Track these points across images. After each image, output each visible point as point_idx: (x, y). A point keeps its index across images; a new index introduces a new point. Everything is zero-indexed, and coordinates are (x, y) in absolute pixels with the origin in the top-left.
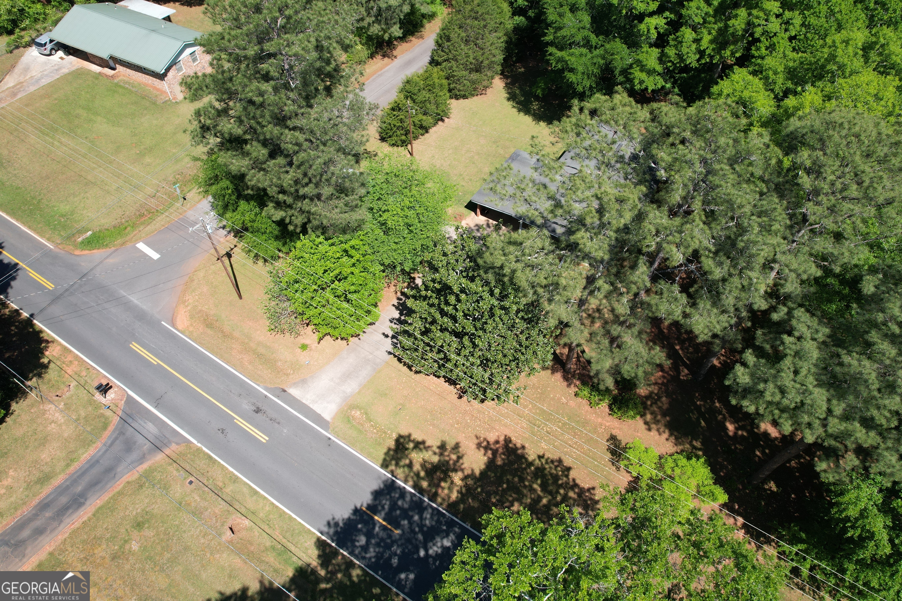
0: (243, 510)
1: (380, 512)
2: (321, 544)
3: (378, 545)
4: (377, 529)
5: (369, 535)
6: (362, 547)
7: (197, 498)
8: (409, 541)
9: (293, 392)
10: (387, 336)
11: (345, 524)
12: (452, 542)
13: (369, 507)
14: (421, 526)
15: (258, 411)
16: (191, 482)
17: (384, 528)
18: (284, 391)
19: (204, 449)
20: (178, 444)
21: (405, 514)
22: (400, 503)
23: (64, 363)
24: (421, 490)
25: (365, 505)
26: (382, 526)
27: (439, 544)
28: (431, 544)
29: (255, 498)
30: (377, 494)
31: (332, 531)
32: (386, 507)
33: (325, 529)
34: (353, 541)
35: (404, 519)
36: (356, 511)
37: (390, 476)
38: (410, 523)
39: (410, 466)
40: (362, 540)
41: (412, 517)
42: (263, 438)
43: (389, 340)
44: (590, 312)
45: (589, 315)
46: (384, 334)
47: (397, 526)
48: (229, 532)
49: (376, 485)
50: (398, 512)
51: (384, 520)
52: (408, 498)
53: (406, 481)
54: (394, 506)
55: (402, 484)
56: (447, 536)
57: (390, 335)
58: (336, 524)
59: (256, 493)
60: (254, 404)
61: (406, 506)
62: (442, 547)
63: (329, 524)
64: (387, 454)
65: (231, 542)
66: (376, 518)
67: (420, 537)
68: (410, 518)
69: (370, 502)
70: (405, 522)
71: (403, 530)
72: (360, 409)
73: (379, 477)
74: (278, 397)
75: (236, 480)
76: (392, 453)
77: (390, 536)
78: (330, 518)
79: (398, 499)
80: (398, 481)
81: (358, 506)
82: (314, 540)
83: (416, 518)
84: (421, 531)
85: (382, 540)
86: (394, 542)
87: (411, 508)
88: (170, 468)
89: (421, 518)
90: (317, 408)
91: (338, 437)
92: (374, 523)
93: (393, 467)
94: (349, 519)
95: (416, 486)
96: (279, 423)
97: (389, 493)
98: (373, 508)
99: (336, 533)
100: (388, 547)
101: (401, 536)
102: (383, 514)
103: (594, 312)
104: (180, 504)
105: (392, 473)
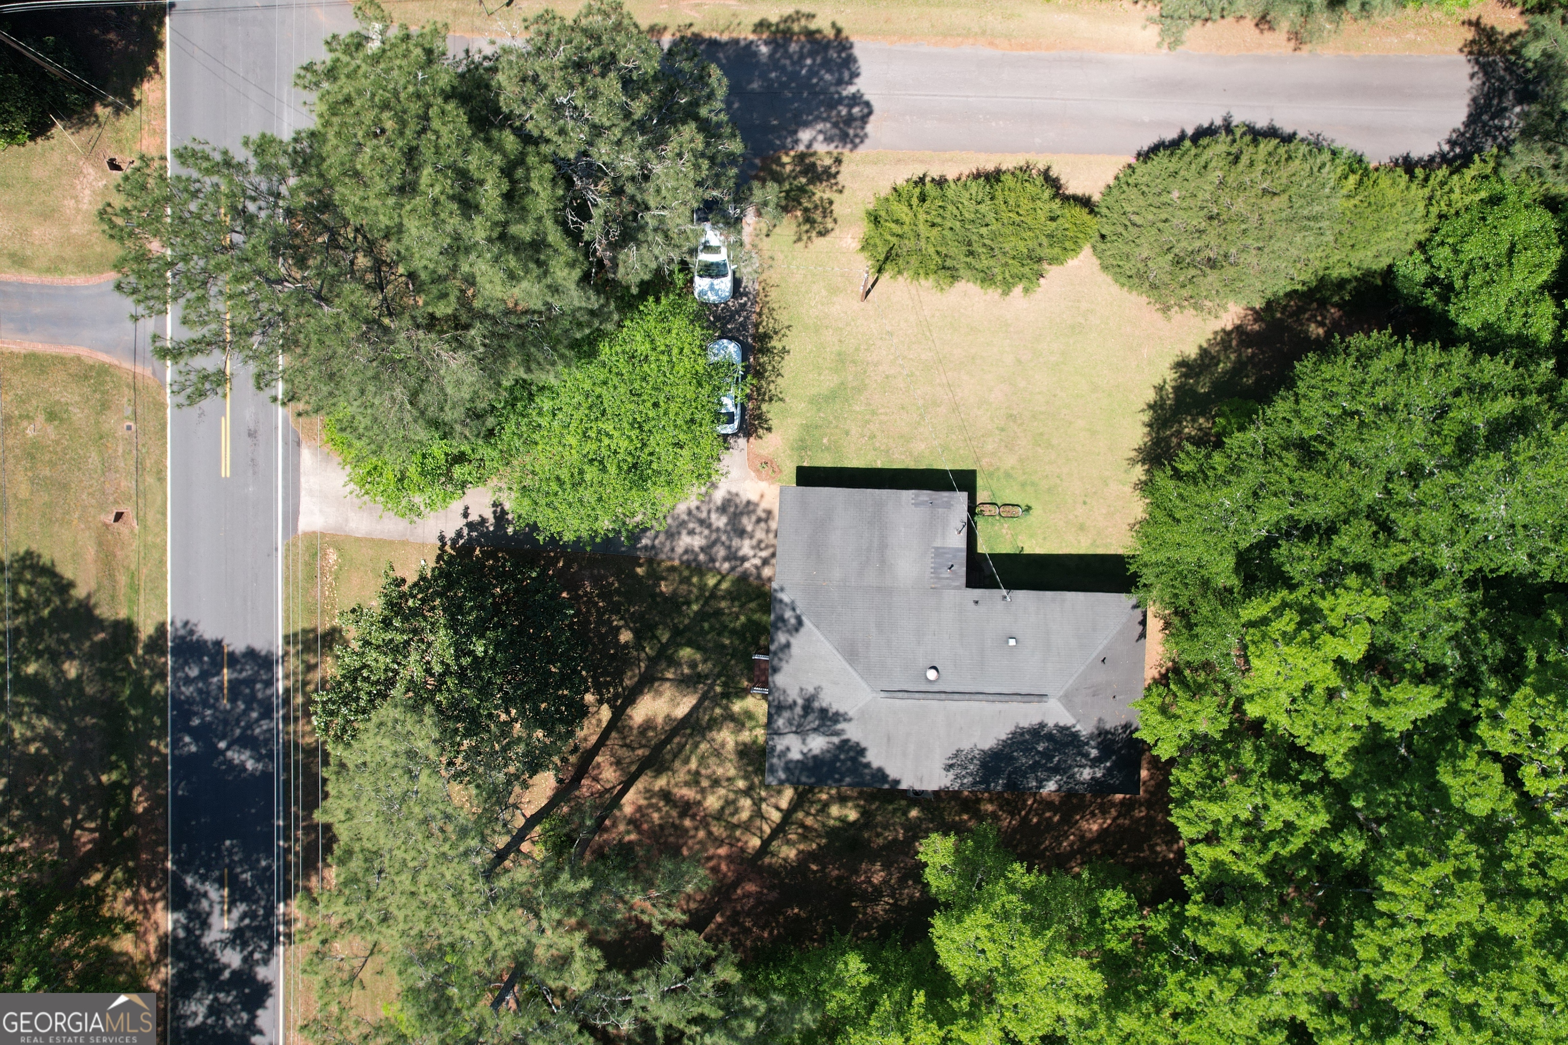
0: (141, 514)
1: (235, 670)
2: (161, 629)
3: (200, 691)
4: (215, 680)
5: (204, 676)
6: (187, 676)
7: (120, 450)
8: (226, 722)
9: (307, 456)
10: (466, 515)
11: (198, 641)
12: (255, 769)
13: (231, 655)
14: (250, 726)
15: (252, 434)
16: (129, 428)
17: (221, 688)
18: (299, 444)
19: (169, 411)
20: (154, 373)
21: (251, 700)
22: (259, 686)
23: (149, 123)
24: (286, 702)
25: (231, 649)
26: (222, 682)
27: (243, 757)
28: (236, 747)
29: (159, 516)
30: (251, 654)
31: (182, 632)
32: (244, 674)
33: (179, 624)
34: (186, 663)
35: (244, 702)
36: (218, 644)
37: (280, 653)
38: (245, 712)
39: (310, 668)
40: (194, 672)
41: (253, 710)
42: (226, 471)
43: (461, 523)
44: (703, 772)
45: (697, 773)
46: (467, 508)
47: (233, 700)
48: (112, 517)
49: (260, 646)
50: (247, 691)
51: (230, 681)
52: (268, 692)
53: (286, 677)
54: (250, 682)
55: (280, 675)
56: (258, 760)
57: (470, 519)
58: (192, 632)
59: (164, 514)
60: (257, 422)
61: (260, 695)
62: (243, 764)
63: (186, 624)
64: (305, 631)
65: (107, 526)
66: (225, 671)
67: (238, 732)
68: (249, 709)
69: (237, 651)
70: (241, 706)
71: (232, 709)
72: (341, 556)
73: (271, 644)
74: (286, 443)
75: (162, 479)
76: (311, 635)
77: (217, 699)
78: (193, 620)
79: (262, 681)
80: (280, 668)
81: (225, 643)
82: (161, 619)
83: (254, 715)
84: (245, 729)
85: (208, 693)
86: (213, 707)
87: (261, 703)
88: (126, 390)
89: (257, 720)
90: (306, 503)
91: (286, 557)
92: (219, 673)
93: (292, 650)
94: (206, 642)
95: (287, 691)
96: (255, 473)
97: (261, 666)
98: (233, 660)
99: (183, 638)
100: (205, 704)
101: (226, 712)
102: (235, 675)
103: (708, 777)
104: (101, 438)
105: (286, 654)
